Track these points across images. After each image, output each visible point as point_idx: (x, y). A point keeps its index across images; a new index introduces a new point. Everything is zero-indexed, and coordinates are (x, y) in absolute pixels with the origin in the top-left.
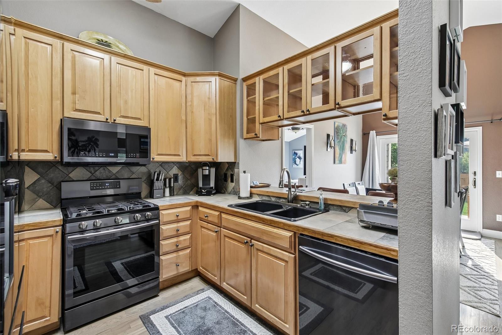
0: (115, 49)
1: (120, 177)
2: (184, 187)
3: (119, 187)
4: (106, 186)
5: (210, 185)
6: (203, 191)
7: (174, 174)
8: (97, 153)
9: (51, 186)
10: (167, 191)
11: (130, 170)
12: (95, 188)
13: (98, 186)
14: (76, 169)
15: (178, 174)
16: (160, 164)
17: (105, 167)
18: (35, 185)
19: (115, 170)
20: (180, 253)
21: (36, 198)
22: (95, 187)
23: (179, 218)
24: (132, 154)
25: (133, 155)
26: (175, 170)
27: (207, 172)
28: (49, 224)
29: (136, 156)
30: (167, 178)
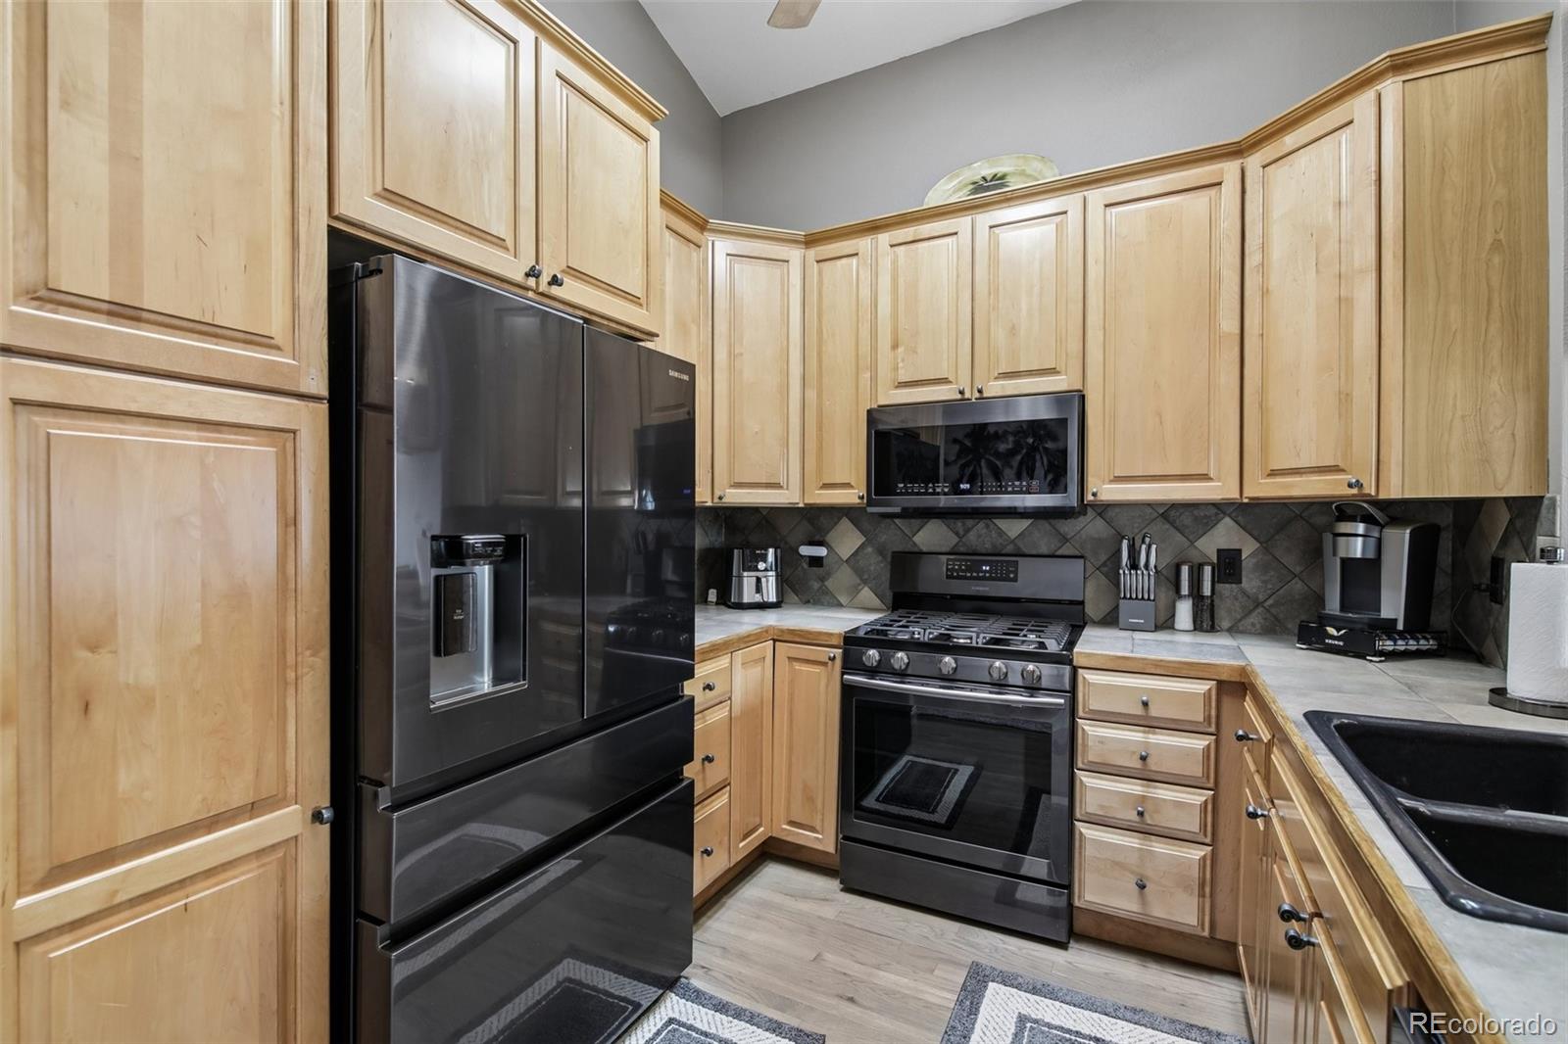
0: (1015, 184)
1: (1026, 551)
2: (1271, 606)
3: (1015, 580)
4: (983, 571)
5: (1379, 611)
6: (1332, 631)
7: (1219, 551)
8: (930, 485)
9: (882, 562)
10: (1184, 611)
11: (1057, 530)
12: (955, 574)
13: (963, 571)
14: (926, 523)
15: (1240, 551)
16: (1161, 511)
17: (988, 521)
18: (859, 558)
19: (1014, 528)
20: (1154, 844)
21: (859, 585)
22: (956, 570)
23: (1154, 711)
24: (1017, 483)
25: (1021, 484)
26: (1225, 535)
27: (1357, 549)
28: (822, 637)
29: (1029, 486)
30: (1184, 563)
